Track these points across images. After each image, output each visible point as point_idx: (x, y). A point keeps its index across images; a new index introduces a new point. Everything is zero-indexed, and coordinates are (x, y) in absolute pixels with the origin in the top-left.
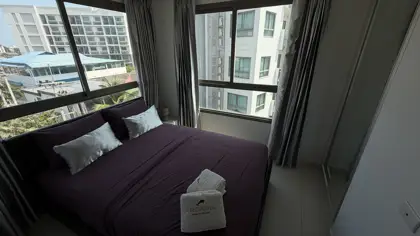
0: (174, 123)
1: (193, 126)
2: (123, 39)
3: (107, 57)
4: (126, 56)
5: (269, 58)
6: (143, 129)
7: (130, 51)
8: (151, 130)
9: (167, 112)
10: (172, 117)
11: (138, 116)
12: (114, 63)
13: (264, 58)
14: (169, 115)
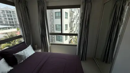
0: (40, 51)
1: (48, 52)
2: (15, 19)
3: (8, 25)
4: (16, 25)
5: (67, 25)
6: (25, 57)
7: (18, 23)
8: (30, 56)
9: (36, 46)
10: (39, 48)
11: (22, 52)
12: (11, 27)
13: (66, 25)
14: (37, 48)
